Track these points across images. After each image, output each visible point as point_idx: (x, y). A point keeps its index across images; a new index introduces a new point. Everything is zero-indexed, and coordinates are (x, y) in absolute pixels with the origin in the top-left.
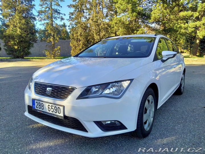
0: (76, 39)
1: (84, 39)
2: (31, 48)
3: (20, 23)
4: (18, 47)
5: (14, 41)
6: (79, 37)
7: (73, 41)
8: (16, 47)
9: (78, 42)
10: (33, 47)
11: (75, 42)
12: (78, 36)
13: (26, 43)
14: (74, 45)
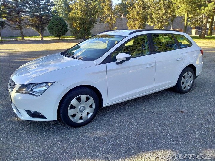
0: (133, 19)
1: (140, 18)
2: (92, 29)
3: (80, 5)
4: (80, 29)
5: (77, 23)
6: (136, 17)
7: (129, 21)
8: (78, 29)
9: (134, 22)
10: (93, 28)
11: (132, 22)
12: (134, 16)
13: (87, 25)
14: (130, 25)
